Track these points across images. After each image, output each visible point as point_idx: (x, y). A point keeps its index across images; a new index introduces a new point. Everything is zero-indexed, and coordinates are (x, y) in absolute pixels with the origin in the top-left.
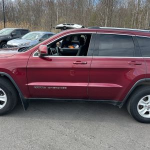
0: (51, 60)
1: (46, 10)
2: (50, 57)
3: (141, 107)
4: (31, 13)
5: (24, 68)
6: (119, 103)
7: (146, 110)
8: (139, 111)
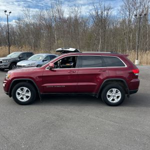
0: (55, 71)
1: (44, 32)
2: (55, 69)
3: (109, 96)
4: (31, 36)
5: (41, 76)
6: (96, 95)
7: (112, 98)
8: (108, 99)
